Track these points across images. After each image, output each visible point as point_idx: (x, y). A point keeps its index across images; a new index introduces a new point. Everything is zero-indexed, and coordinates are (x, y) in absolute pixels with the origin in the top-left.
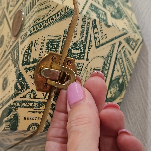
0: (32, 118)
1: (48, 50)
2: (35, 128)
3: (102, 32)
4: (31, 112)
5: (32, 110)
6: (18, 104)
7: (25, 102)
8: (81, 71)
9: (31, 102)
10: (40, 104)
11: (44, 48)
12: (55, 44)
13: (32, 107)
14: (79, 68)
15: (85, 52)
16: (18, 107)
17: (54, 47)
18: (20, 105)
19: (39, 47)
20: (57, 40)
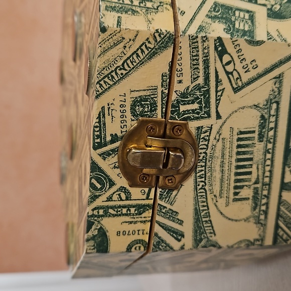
0: (131, 232)
1: (137, 116)
2: (140, 247)
3: (242, 58)
4: (126, 222)
5: (128, 219)
6: (101, 212)
7: (112, 208)
8: (209, 140)
9: (124, 207)
10: (141, 209)
11: (128, 114)
12: (147, 104)
13: (126, 215)
14: (202, 136)
15: (209, 105)
16: (102, 216)
17: (146, 110)
18: (106, 214)
19: (117, 114)
20: (149, 96)
